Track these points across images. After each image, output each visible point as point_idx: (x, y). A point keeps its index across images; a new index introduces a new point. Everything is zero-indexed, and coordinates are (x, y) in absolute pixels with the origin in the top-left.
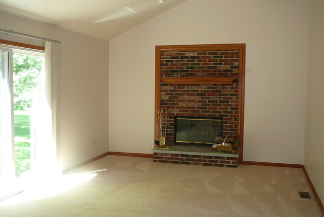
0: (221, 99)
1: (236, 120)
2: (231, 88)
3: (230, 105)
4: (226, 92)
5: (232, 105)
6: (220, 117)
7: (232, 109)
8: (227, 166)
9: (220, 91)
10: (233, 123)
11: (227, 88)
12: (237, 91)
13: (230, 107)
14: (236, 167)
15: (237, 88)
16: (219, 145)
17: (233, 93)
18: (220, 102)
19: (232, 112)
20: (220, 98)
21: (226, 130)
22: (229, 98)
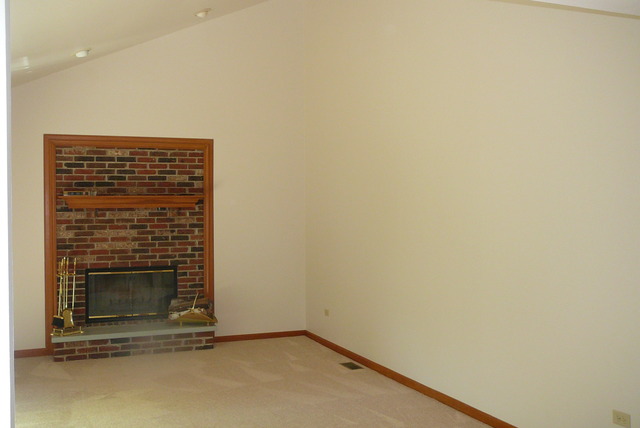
0: (175, 234)
1: (201, 267)
2: (191, 214)
3: (190, 244)
4: (183, 222)
5: (193, 243)
6: (174, 266)
7: (194, 249)
8: (197, 348)
9: (172, 220)
10: (197, 274)
11: (184, 214)
12: (202, 220)
13: (190, 248)
14: (212, 347)
15: (202, 214)
16: (182, 313)
17: (195, 222)
18: (174, 238)
19: (194, 256)
20: (173, 231)
21: (185, 287)
22: (189, 232)
